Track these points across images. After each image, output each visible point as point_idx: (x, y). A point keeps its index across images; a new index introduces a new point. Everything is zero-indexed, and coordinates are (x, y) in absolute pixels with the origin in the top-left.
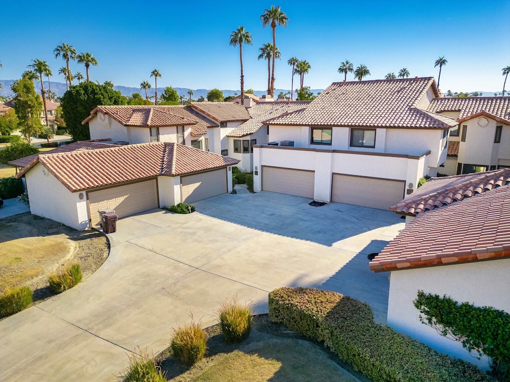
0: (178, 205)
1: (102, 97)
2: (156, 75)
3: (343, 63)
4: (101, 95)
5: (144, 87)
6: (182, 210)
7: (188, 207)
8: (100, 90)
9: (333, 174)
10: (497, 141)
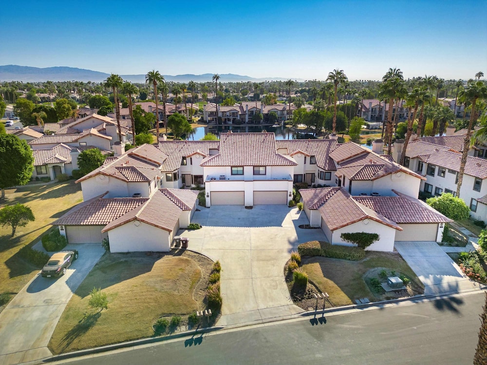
9: (254, 191)
10: (305, 163)
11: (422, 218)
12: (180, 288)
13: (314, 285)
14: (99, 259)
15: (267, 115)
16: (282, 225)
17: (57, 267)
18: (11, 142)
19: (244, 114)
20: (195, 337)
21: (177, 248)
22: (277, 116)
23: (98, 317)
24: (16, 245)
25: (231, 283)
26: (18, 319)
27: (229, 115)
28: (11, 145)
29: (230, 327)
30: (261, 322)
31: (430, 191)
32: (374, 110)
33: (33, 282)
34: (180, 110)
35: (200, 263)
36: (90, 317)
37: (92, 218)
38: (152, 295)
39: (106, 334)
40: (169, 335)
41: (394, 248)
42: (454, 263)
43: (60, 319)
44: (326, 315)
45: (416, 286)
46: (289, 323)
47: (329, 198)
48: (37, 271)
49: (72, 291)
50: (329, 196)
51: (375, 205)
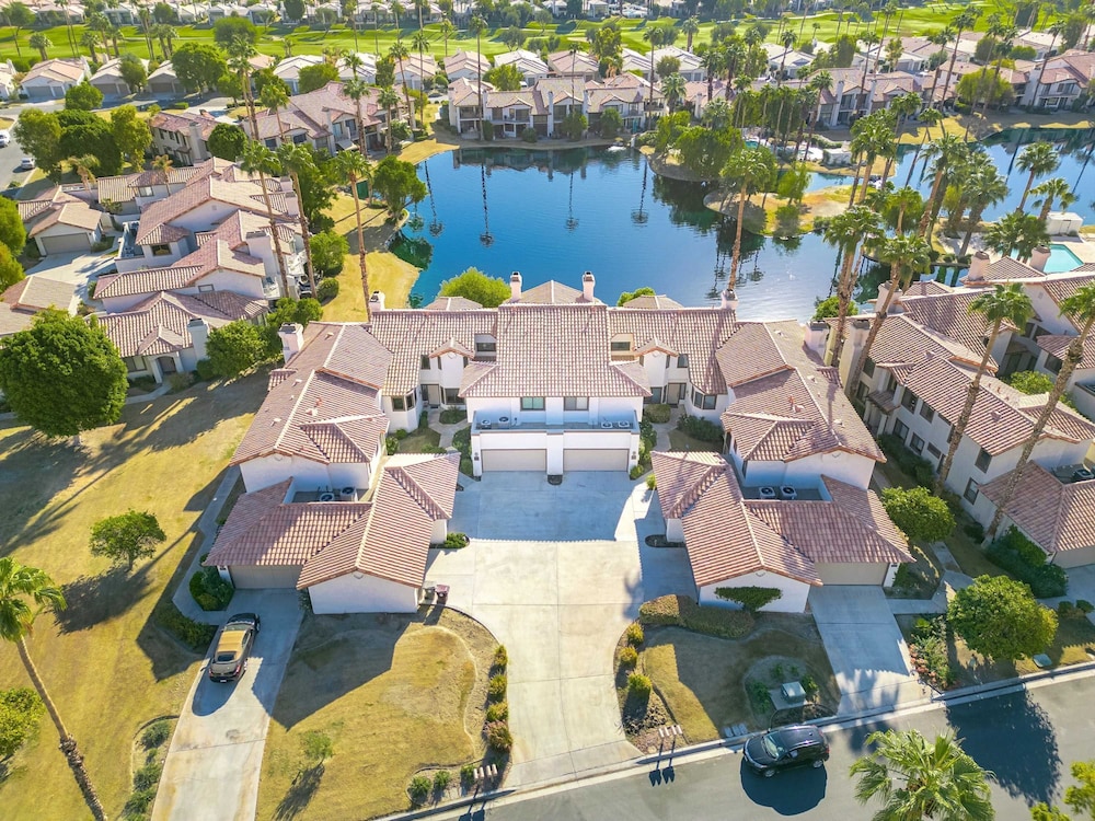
0: (448, 537)
6: (459, 543)
7: (460, 537)
9: (564, 449)
10: (667, 366)
11: (863, 551)
12: (443, 709)
13: (661, 697)
14: (296, 631)
15: (597, 115)
16: (616, 536)
17: (234, 665)
18: (78, 349)
19: (543, 116)
20: (474, 810)
21: (428, 602)
22: (621, 118)
23: (321, 774)
24: (144, 592)
25: (525, 691)
26: (194, 774)
27: (508, 116)
28: (81, 356)
29: (525, 788)
30: (572, 777)
31: (903, 435)
32: (847, 99)
33: (197, 690)
35: (472, 641)
36: (308, 774)
37: (274, 551)
38: (399, 726)
39: (337, 808)
40: (433, 807)
41: (808, 604)
42: (903, 641)
43: (261, 775)
44: (676, 762)
45: (827, 697)
46: (616, 781)
47: (703, 491)
48: (199, 663)
49: (267, 711)
50: (704, 488)
51: (783, 521)
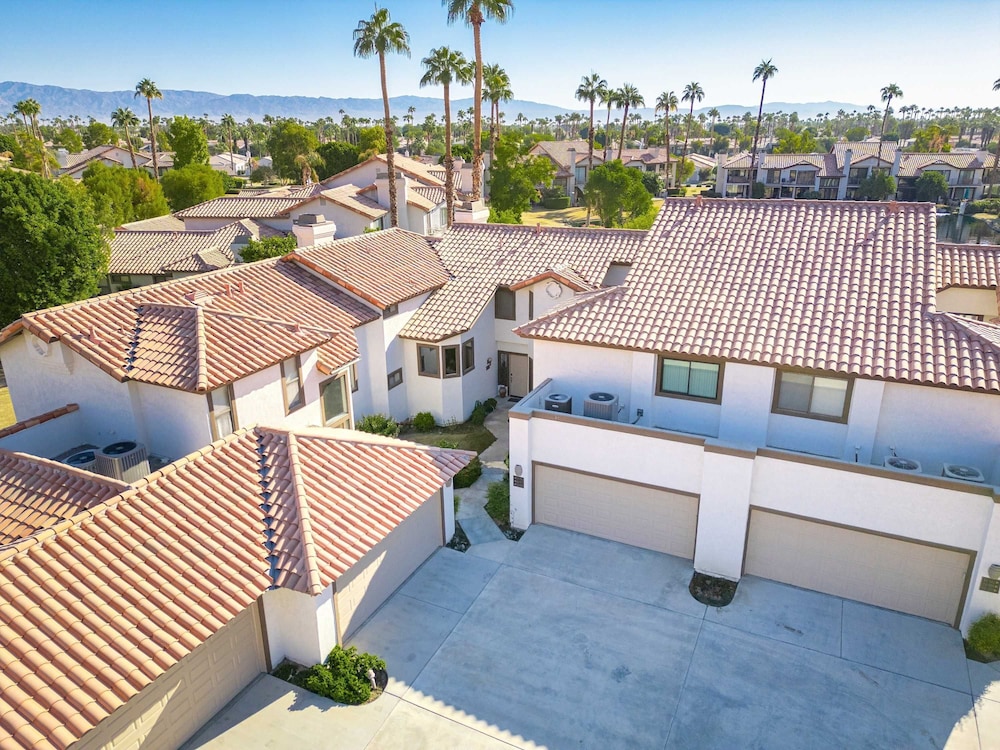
0: (332, 660)
1: (24, 212)
2: (149, 94)
3: (587, 79)
4: (20, 208)
5: (121, 122)
6: (350, 688)
7: (364, 671)
8: (16, 190)
9: (752, 508)
15: (910, 180)
19: (835, 175)
22: (946, 185)
27: (788, 179)
34: (653, 161)
